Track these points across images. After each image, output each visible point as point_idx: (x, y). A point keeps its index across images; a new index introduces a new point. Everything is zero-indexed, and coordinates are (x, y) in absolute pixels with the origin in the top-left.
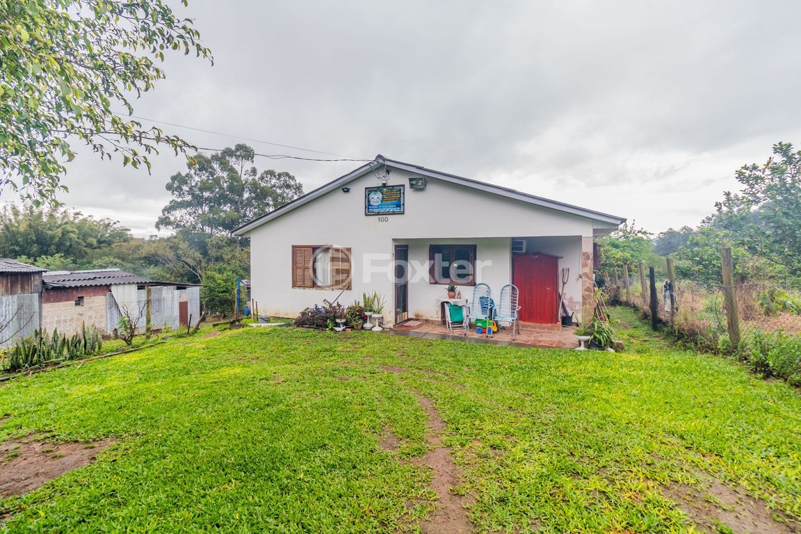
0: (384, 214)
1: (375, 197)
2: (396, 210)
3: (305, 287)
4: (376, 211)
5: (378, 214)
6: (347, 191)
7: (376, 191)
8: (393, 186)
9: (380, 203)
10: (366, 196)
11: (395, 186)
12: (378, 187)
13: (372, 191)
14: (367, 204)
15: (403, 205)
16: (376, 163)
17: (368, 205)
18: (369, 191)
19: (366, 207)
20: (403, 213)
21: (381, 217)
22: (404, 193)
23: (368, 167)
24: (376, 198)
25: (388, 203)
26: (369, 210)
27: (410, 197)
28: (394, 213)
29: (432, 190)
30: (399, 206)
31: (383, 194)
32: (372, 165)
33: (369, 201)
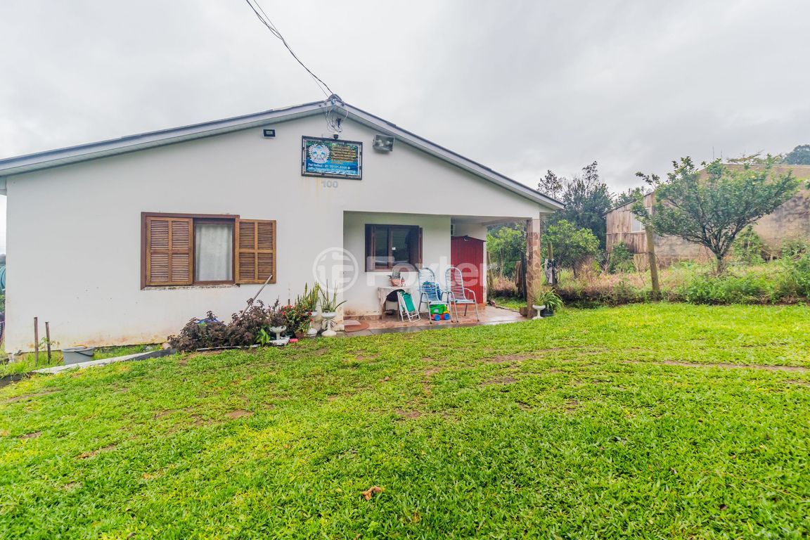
0: (332, 177)
1: (319, 152)
2: (350, 173)
3: (172, 286)
4: (320, 171)
5: (323, 176)
6: (269, 134)
7: (320, 144)
8: (346, 142)
9: (326, 161)
10: (303, 148)
11: (350, 142)
12: (323, 140)
13: (313, 143)
14: (305, 159)
15: (361, 168)
16: (329, 104)
17: (307, 162)
18: (309, 141)
19: (303, 164)
20: (361, 179)
21: (327, 180)
22: (361, 154)
23: (316, 107)
24: (320, 154)
25: (339, 162)
26: (308, 169)
27: (369, 159)
28: (347, 177)
29: (398, 154)
30: (354, 168)
31: (330, 150)
32: (323, 105)
33: (308, 156)
